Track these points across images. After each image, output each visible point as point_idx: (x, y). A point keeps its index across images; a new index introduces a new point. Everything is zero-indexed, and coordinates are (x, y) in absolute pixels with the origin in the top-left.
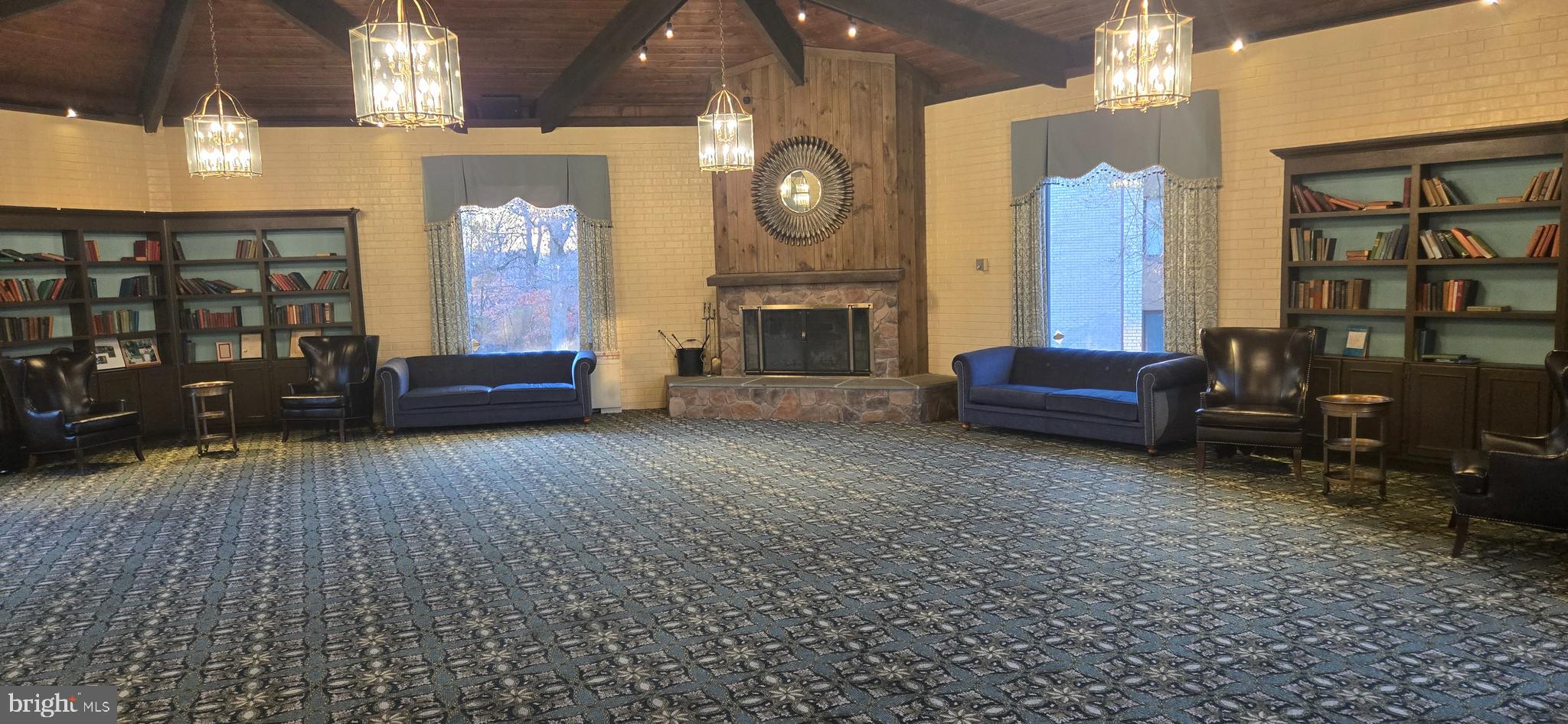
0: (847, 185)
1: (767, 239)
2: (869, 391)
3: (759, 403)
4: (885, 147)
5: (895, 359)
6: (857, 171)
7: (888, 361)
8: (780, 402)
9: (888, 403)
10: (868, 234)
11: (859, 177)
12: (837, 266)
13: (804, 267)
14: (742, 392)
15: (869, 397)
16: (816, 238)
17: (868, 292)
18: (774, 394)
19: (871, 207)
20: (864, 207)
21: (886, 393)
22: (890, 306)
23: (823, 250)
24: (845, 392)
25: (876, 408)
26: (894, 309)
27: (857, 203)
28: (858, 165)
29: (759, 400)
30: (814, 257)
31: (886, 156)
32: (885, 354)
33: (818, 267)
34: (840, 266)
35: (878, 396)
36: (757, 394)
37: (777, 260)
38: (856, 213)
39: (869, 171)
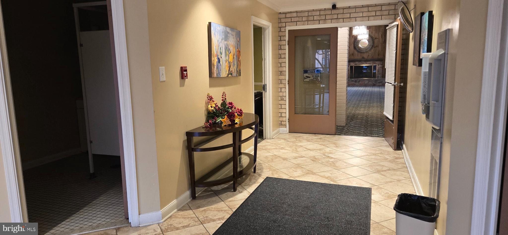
0: (373, 42)
1: (356, 52)
2: (379, 80)
3: (356, 83)
4: (382, 35)
5: (381, 75)
6: (376, 40)
7: (380, 75)
8: (360, 83)
9: (382, 82)
10: (377, 51)
11: (376, 41)
12: (370, 57)
13: (363, 58)
14: (353, 81)
15: (379, 81)
16: (366, 52)
17: (377, 62)
18: (359, 81)
19: (378, 46)
20: (376, 46)
21: (382, 80)
22: (381, 65)
23: (368, 54)
24: (374, 80)
25: (380, 83)
26: (382, 66)
27: (375, 45)
28: (376, 38)
29: (356, 82)
30: (365, 56)
31: (382, 37)
32: (380, 74)
33: (366, 58)
34: (371, 57)
35: (380, 81)
36: (356, 81)
37: (358, 56)
38: (375, 47)
39: (378, 40)
